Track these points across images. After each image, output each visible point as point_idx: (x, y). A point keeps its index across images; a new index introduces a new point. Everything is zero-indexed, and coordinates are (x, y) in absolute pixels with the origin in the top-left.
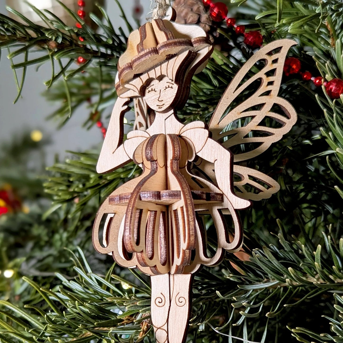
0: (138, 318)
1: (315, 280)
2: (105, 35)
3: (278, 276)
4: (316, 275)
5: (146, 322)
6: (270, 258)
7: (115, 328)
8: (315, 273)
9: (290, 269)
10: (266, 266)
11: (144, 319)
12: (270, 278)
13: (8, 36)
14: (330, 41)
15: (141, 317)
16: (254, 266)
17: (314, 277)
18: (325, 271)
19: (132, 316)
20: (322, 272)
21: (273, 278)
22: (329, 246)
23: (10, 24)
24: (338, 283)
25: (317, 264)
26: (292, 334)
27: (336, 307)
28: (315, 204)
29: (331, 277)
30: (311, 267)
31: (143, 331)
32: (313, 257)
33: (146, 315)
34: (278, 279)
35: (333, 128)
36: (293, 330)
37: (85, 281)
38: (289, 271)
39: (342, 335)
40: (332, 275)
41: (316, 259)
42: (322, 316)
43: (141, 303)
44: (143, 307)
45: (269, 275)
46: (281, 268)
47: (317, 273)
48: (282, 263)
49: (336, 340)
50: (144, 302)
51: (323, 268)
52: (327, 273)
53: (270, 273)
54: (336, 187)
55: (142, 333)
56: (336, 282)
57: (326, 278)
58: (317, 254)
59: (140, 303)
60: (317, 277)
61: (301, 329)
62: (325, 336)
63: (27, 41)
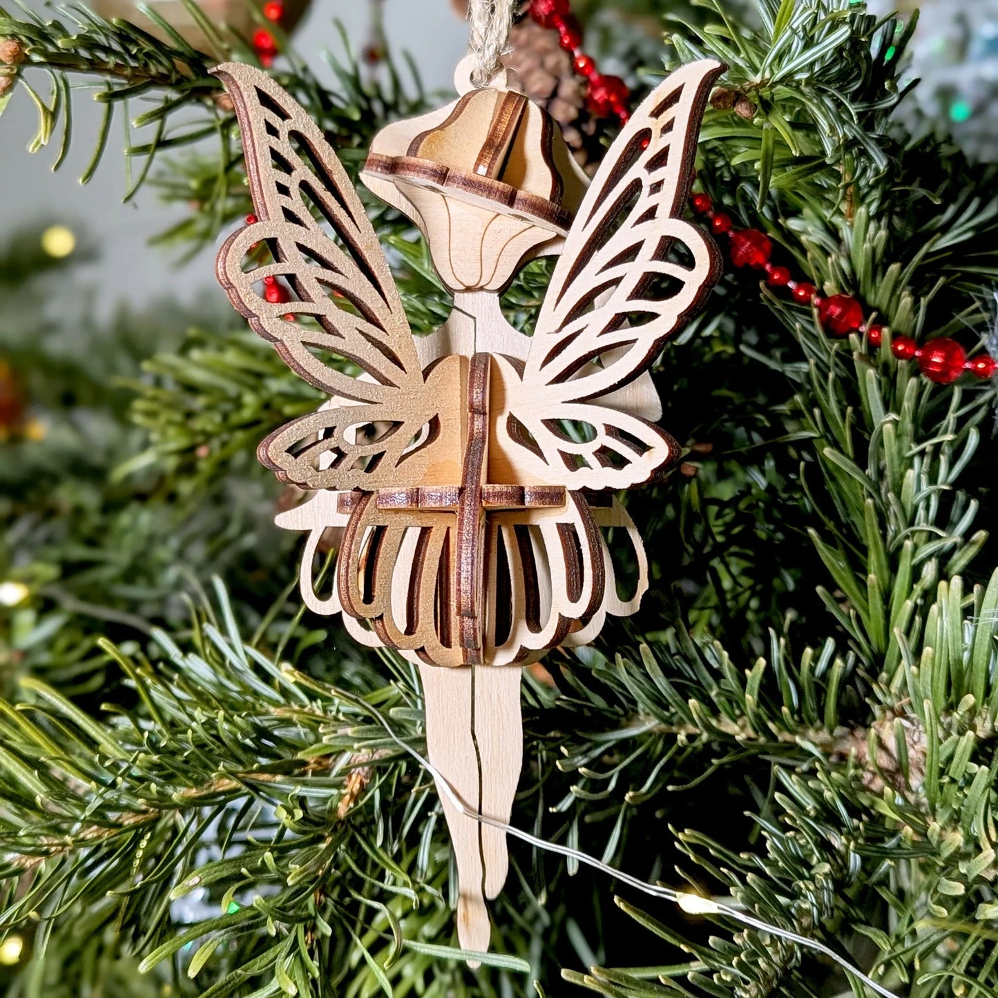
0: (341, 763)
1: (737, 728)
2: (344, 95)
3: (659, 710)
4: (740, 717)
5: (359, 773)
6: (653, 671)
7: (287, 777)
8: (737, 712)
9: (693, 702)
10: (638, 687)
11: (356, 766)
12: (640, 711)
13: (134, 68)
14: (844, 207)
15: (349, 763)
16: (613, 682)
17: (735, 722)
18: (762, 712)
19: (328, 756)
20: (757, 716)
21: (647, 710)
22: (779, 660)
23: (144, 45)
24: (785, 742)
25: (750, 699)
26: (677, 844)
27: (781, 799)
28: (751, 549)
29: (771, 725)
30: (734, 702)
31: (352, 794)
32: (743, 681)
33: (361, 758)
34: (658, 716)
35: (825, 402)
36: (681, 836)
37: (231, 664)
38: (691, 706)
39: (784, 862)
40: (773, 722)
41: (748, 687)
42: (747, 813)
43: (358, 731)
44: (360, 740)
45: (640, 706)
46: (670, 696)
47: (743, 714)
48: (673, 684)
49: (770, 870)
50: (363, 731)
51: (758, 706)
52: (765, 717)
53: (643, 702)
54: (811, 531)
55: (348, 797)
56: (780, 738)
57: (761, 727)
58: (753, 677)
59: (354, 732)
60: (740, 722)
61: (697, 834)
62: (750, 860)
63: (171, 85)
